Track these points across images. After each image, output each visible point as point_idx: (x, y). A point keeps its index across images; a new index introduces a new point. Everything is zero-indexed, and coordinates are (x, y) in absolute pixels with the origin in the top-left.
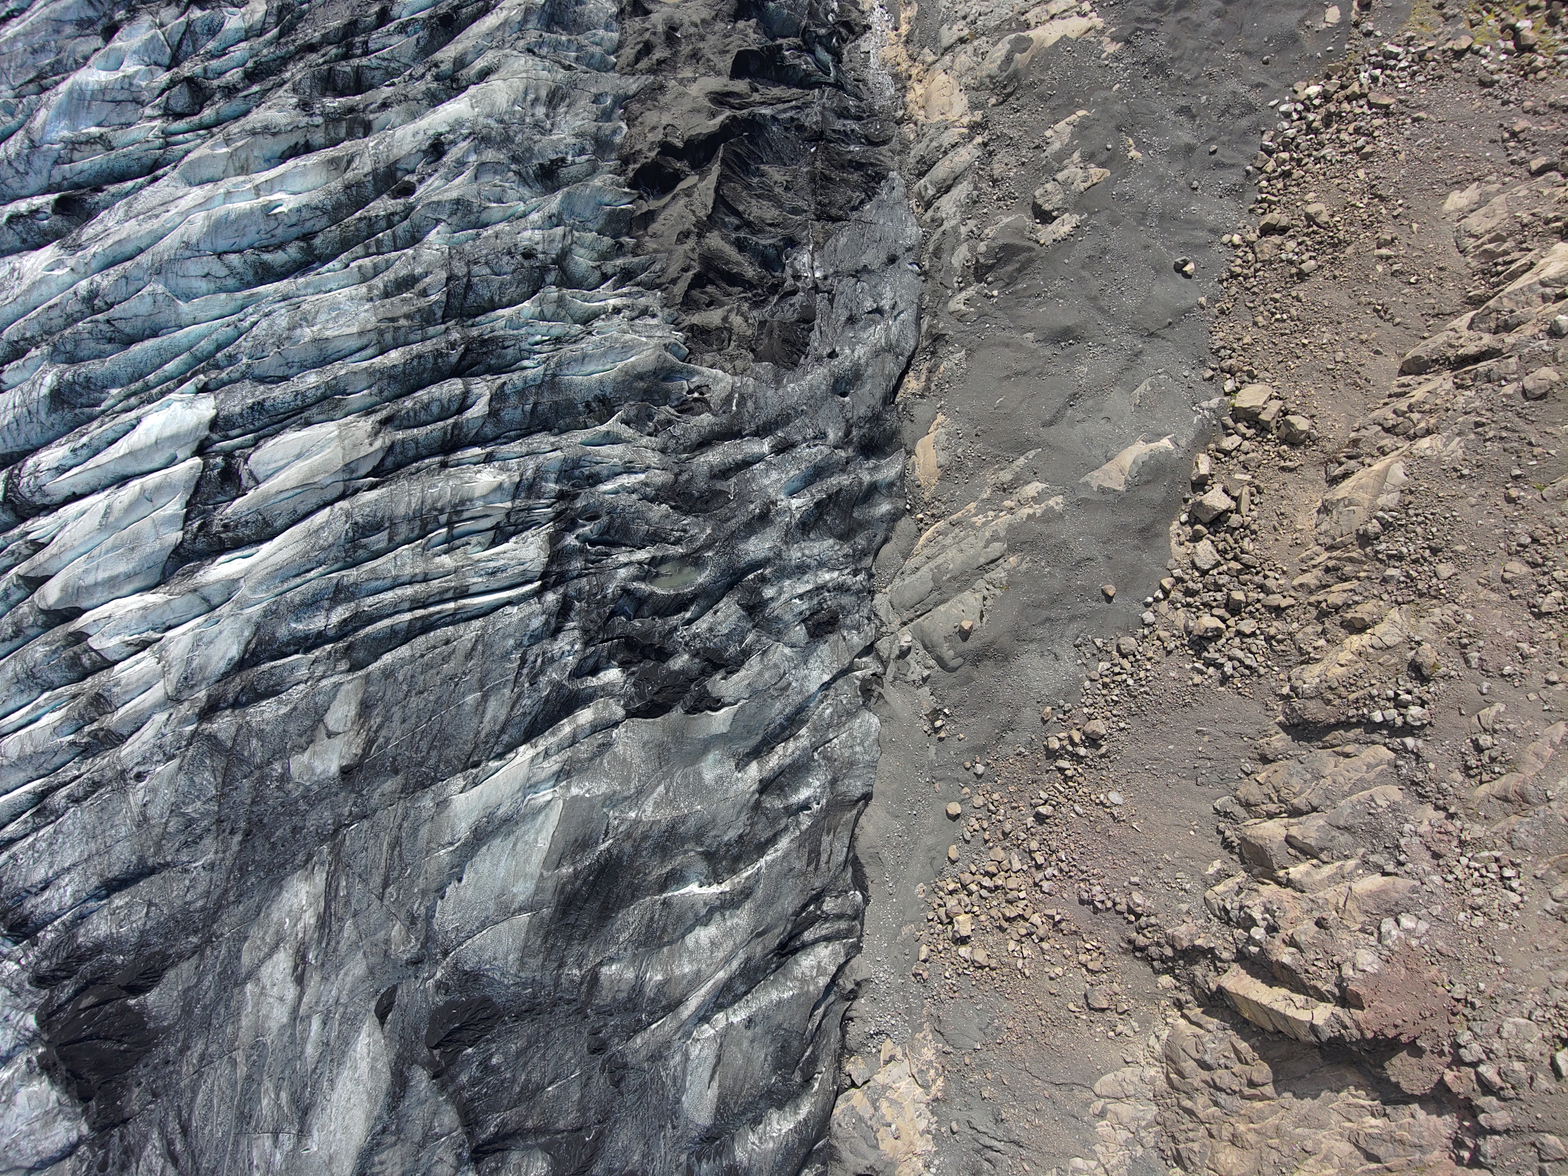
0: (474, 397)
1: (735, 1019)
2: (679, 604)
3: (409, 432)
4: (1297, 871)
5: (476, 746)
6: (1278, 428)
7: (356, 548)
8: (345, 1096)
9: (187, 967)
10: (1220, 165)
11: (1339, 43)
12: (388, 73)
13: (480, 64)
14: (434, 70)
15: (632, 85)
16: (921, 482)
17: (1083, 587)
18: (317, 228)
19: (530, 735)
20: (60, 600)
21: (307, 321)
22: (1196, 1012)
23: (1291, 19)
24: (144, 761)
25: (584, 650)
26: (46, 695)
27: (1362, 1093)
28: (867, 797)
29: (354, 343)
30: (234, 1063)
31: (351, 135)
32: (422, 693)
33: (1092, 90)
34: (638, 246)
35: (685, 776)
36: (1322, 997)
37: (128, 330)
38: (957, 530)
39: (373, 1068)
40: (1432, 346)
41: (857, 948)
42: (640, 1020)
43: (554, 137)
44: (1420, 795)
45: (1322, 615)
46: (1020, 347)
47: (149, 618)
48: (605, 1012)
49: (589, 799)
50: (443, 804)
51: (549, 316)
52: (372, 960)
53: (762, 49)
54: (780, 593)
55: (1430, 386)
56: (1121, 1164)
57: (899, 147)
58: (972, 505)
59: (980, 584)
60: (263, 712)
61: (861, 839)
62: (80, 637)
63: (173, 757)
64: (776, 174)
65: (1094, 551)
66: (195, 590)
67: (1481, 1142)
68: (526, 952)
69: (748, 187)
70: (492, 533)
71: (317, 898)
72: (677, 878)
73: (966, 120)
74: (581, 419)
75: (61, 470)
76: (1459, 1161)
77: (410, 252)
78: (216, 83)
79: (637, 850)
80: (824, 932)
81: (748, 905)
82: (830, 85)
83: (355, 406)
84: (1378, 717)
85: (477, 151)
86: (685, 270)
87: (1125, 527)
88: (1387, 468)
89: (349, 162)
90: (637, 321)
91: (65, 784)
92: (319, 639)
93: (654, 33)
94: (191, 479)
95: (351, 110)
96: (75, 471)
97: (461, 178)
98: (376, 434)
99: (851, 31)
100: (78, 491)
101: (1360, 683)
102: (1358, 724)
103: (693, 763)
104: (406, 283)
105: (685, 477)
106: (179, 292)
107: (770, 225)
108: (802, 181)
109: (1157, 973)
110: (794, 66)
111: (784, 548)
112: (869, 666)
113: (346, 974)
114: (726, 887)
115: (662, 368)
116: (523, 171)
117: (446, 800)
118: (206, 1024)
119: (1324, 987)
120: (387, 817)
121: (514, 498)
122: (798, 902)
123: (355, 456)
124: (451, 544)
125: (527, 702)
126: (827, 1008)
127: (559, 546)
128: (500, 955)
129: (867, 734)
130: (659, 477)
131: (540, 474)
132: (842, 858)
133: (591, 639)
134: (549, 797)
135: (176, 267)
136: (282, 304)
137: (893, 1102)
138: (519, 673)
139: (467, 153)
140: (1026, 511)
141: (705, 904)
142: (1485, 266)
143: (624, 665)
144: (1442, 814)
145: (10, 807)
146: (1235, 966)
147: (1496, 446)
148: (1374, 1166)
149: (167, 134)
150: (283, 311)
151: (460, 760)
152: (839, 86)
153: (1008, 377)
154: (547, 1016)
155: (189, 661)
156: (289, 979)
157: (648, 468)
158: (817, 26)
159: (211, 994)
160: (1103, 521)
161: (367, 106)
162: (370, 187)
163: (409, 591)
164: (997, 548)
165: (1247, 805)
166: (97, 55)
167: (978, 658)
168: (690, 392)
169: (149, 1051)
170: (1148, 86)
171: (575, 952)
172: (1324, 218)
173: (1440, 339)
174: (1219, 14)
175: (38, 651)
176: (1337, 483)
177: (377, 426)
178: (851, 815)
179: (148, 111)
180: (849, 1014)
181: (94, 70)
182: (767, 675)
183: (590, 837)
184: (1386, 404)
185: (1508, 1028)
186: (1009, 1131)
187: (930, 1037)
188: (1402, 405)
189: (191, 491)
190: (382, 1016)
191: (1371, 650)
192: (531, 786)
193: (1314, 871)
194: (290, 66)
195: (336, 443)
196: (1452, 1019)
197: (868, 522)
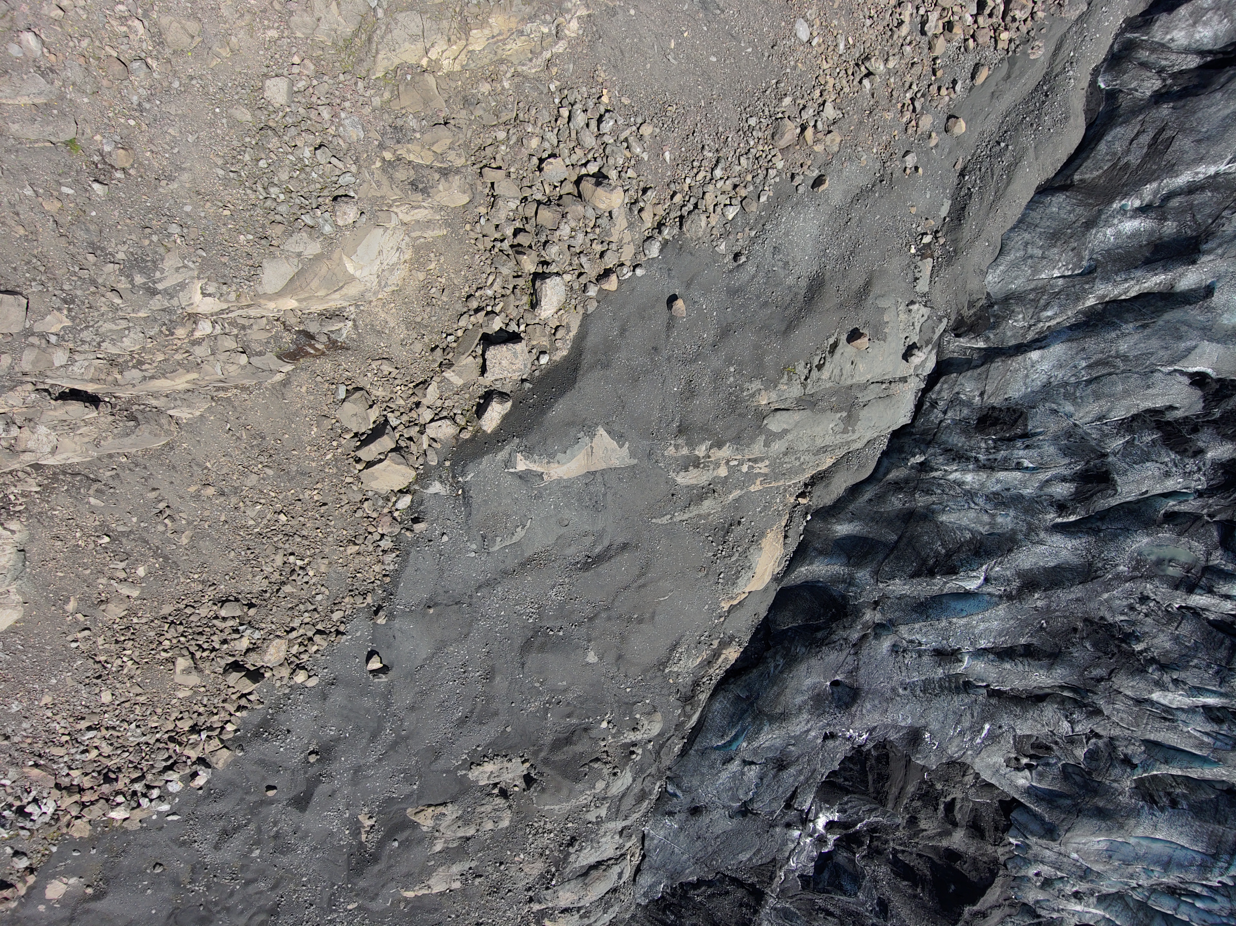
2: (1180, 522)
16: (782, 540)
28: (1046, 189)
41: (1131, 23)
54: (1047, 482)
58: (754, 487)
80: (1172, 56)
86: (981, 913)
105: (1094, 671)
111: (1020, 535)
132: (1117, 129)
140: (717, 453)
164: (773, 424)
168: (1030, 767)
182: (1117, 388)
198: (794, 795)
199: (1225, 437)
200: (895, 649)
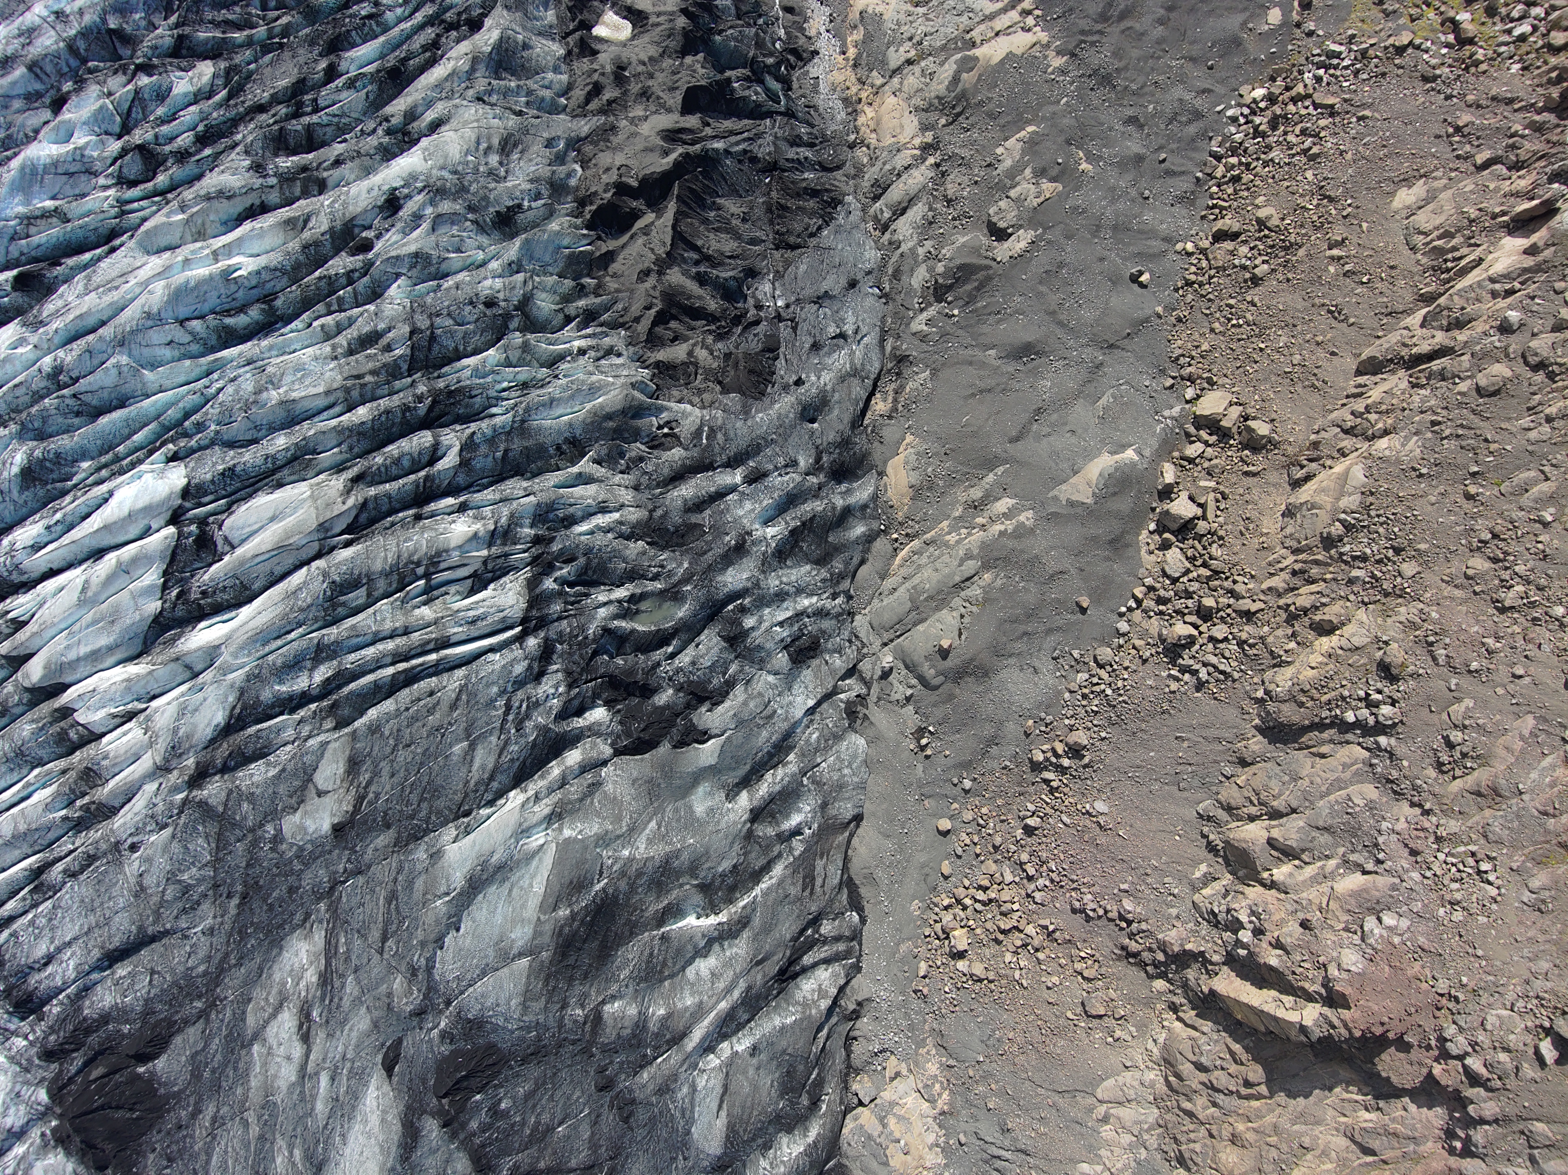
0: (444, 449)
1: (740, 1048)
2: (661, 639)
3: (381, 487)
4: (1281, 872)
5: (466, 795)
6: (1240, 433)
7: (334, 607)
8: (358, 1150)
9: (193, 1033)
10: (1170, 173)
11: (1282, 44)
12: (339, 129)
13: (430, 116)
14: (385, 125)
15: (584, 127)
16: (894, 502)
17: (1058, 600)
18: (278, 288)
19: (520, 778)
20: (44, 677)
21: (272, 383)
22: (1190, 1015)
23: (1233, 22)
24: (138, 831)
25: (568, 692)
26: (36, 771)
27: (1355, 1089)
28: (858, 818)
29: (321, 402)
30: (246, 1124)
31: (306, 194)
32: (409, 746)
33: (1040, 106)
34: (599, 286)
35: (676, 810)
36: (1310, 998)
37: (94, 403)
38: (931, 549)
39: (383, 1121)
40: (1386, 346)
41: (857, 968)
42: (645, 1055)
43: (509, 184)
44: (1395, 792)
45: (1292, 618)
46: (983, 365)
47: (134, 689)
48: (610, 1050)
49: (582, 840)
50: (436, 855)
51: (514, 362)
52: (376, 1014)
53: (710, 84)
54: (760, 622)
55: (1385, 387)
56: (1126, 1167)
57: (852, 172)
58: (945, 524)
59: (957, 602)
60: (252, 775)
61: (854, 860)
62: (66, 712)
63: (165, 826)
64: (732, 206)
65: (1067, 564)
66: (177, 659)
67: (1471, 1132)
68: (528, 996)
69: (705, 221)
70: (469, 582)
71: (317, 956)
72: (674, 912)
73: (917, 142)
74: (553, 461)
75: (36, 547)
76: (1452, 1151)
77: (371, 307)
78: (167, 148)
79: (632, 888)
80: (822, 956)
81: (746, 934)
82: (781, 114)
83: (326, 465)
84: (1350, 717)
85: (432, 203)
86: (648, 308)
87: (1094, 539)
88: (1347, 471)
89: (306, 221)
90: (603, 362)
91: (61, 859)
92: (303, 699)
93: (603, 74)
94: (166, 549)
95: (305, 169)
96: (50, 547)
97: (418, 231)
98: (348, 492)
99: (799, 58)
100: (55, 566)
101: (1331, 685)
102: (1332, 725)
103: (684, 797)
104: (370, 339)
105: (659, 512)
106: (143, 362)
107: (730, 257)
108: (759, 212)
109: (1151, 977)
110: (744, 98)
111: (761, 577)
112: (853, 688)
113: (351, 1030)
114: (723, 917)
115: (630, 407)
116: (480, 220)
117: (439, 851)
118: (216, 1087)
119: (1312, 988)
120: (382, 871)
121: (490, 545)
122: (796, 928)
123: (329, 515)
124: (430, 594)
125: (514, 748)
126: (830, 1030)
127: (538, 591)
128: (502, 1001)
129: (855, 756)
130: (634, 515)
131: (514, 520)
132: (836, 881)
133: (575, 681)
134: (541, 841)
135: (140, 336)
136: (247, 368)
137: (900, 1118)
138: (504, 721)
139: (423, 206)
140: (998, 528)
141: (704, 936)
142: (1435, 263)
143: (609, 704)
144: (1418, 811)
145: (8, 884)
146: (1225, 968)
147: (1453, 444)
148: (1370, 1159)
149: (121, 202)
150: (248, 375)
151: (451, 810)
152: (789, 114)
153: (973, 395)
154: (553, 1058)
155: (175, 731)
156: (294, 1037)
157: (622, 506)
158: (764, 56)
159: (219, 1057)
160: (1074, 533)
161: (320, 164)
162: (329, 246)
163: (390, 645)
164: (971, 565)
165: (1229, 809)
166: (46, 129)
167: (959, 675)
168: (660, 427)
169: (162, 1117)
170: (1095, 98)
171: (577, 992)
172: (1274, 222)
173: (1394, 338)
174: (1161, 22)
175: (25, 728)
176: (1300, 486)
177: (349, 484)
178: (842, 838)
179: (102, 181)
180: (852, 1034)
181: (45, 144)
182: (752, 704)
183: (585, 878)
184: (1344, 405)
185: (1491, 1020)
186: (1016, 1140)
187: (934, 1052)
188: (1359, 406)
189: (168, 560)
190: (389, 1068)
191: (1340, 652)
192: (523, 831)
193: (1296, 872)
194: (241, 128)
195: (309, 503)
196: (1437, 1013)
197: (844, 546)
198: (794, 329)
199: (667, 707)
200: (794, 463)
